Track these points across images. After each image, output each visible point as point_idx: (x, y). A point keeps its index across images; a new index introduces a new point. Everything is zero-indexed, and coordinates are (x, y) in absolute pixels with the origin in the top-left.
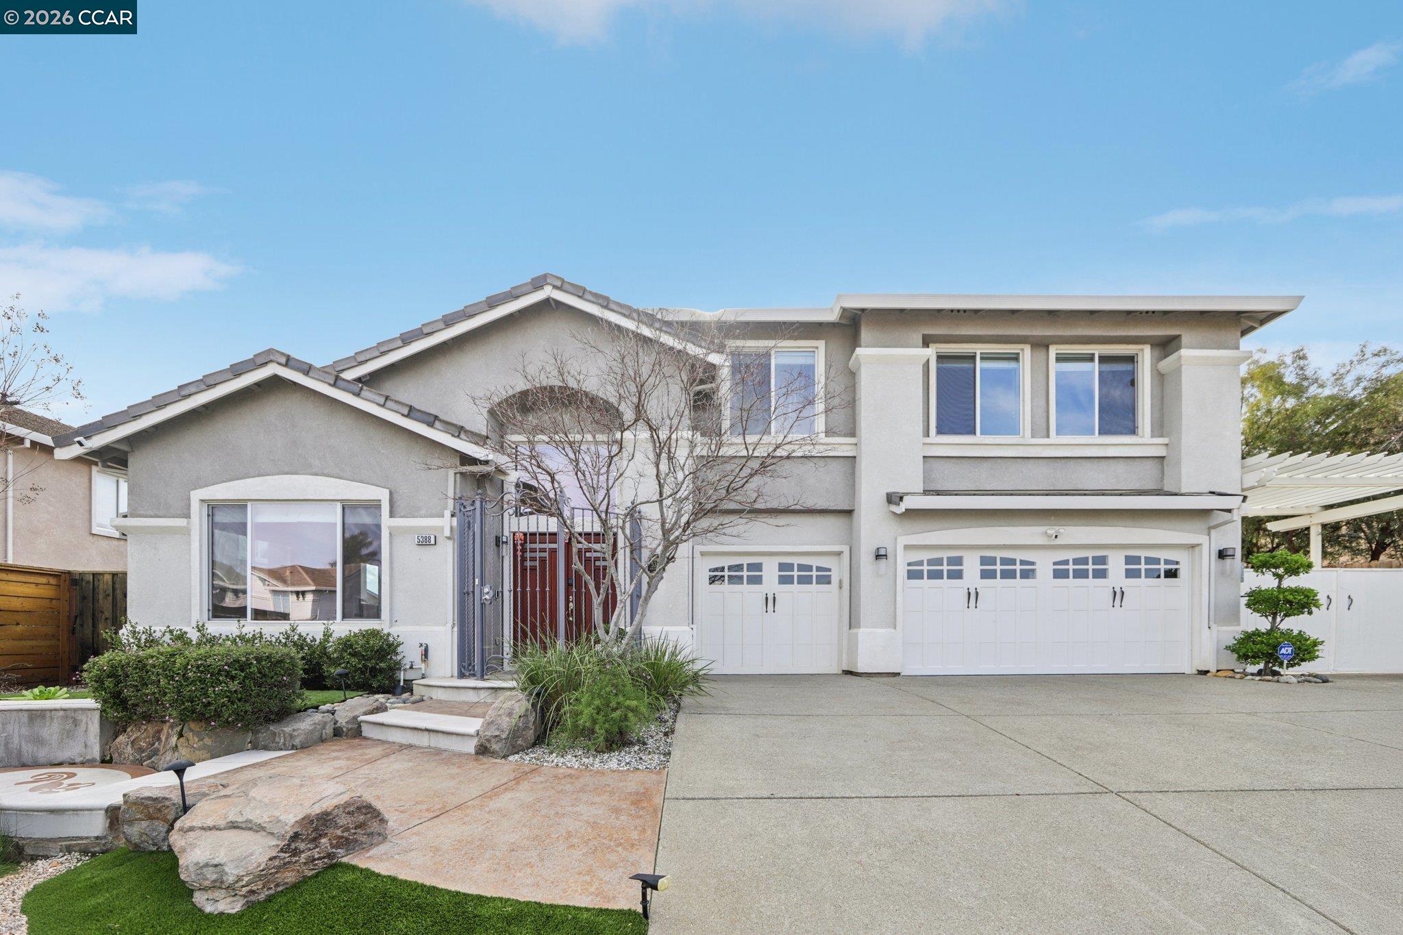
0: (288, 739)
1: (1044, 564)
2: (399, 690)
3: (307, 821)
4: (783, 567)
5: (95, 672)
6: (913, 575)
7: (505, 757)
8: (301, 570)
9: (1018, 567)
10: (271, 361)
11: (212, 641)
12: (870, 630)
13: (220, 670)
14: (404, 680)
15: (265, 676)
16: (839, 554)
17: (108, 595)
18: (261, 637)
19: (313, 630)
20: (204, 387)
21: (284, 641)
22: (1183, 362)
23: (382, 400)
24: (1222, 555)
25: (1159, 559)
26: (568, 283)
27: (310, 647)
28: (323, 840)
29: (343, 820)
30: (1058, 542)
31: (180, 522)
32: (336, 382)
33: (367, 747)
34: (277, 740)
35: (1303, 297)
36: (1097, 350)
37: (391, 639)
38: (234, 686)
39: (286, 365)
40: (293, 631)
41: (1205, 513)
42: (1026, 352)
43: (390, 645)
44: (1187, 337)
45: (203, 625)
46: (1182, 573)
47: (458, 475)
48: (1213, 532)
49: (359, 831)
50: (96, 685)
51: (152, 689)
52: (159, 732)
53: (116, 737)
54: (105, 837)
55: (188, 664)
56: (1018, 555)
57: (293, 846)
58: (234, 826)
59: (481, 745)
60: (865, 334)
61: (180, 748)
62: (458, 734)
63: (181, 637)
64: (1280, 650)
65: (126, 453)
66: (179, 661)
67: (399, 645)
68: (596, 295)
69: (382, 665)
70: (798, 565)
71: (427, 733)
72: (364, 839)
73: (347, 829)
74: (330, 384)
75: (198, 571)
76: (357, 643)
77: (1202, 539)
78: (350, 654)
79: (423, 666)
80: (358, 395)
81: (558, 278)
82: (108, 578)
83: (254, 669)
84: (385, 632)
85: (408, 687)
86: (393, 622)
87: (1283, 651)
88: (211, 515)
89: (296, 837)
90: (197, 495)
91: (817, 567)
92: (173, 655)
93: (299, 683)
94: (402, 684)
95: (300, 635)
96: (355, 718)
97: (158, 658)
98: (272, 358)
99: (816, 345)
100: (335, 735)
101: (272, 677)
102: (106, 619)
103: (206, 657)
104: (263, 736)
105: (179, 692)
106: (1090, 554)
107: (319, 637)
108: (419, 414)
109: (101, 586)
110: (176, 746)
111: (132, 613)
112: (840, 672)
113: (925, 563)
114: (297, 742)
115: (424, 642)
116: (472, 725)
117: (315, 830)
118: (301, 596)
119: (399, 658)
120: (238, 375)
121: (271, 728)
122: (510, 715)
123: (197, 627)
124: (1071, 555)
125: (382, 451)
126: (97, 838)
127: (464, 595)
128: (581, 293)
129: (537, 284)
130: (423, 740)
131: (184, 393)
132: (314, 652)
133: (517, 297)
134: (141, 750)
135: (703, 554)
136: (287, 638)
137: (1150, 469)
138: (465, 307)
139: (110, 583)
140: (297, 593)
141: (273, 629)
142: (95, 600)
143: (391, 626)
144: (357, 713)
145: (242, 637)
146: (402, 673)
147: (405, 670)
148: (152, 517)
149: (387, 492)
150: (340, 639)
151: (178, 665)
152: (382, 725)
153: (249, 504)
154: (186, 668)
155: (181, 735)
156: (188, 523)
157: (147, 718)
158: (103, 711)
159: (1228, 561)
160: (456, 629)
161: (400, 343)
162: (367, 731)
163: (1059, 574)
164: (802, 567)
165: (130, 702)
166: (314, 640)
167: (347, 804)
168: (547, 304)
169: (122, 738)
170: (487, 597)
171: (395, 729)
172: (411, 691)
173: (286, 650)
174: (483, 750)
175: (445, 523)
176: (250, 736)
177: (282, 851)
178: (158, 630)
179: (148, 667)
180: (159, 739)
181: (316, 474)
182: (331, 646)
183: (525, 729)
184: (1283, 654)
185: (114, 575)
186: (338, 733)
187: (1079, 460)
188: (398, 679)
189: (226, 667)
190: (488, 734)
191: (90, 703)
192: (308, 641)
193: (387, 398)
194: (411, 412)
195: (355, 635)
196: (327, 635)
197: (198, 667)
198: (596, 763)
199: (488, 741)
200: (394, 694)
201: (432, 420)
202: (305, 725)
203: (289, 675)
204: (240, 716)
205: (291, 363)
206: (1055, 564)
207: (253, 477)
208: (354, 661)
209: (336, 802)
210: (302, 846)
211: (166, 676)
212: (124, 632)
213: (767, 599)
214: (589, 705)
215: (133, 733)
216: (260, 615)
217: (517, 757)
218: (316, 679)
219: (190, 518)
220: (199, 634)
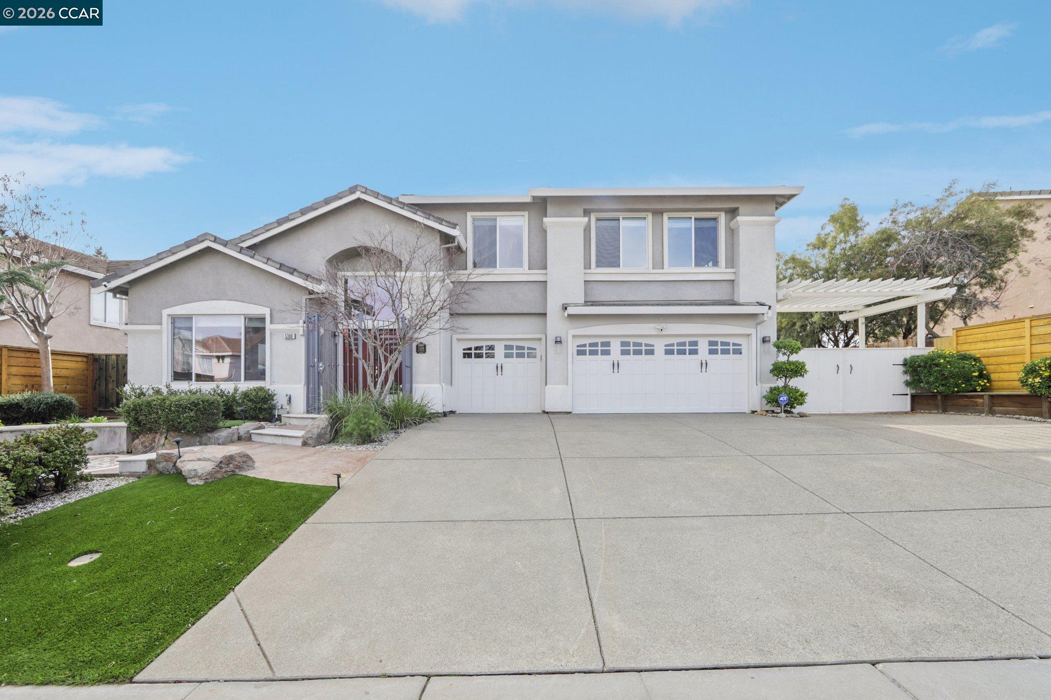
0: (216, 440)
1: (659, 346)
2: (274, 420)
3: (225, 457)
4: (507, 347)
5: (126, 408)
6: (581, 353)
7: (314, 447)
8: (221, 340)
9: (643, 348)
10: (206, 239)
11: (172, 393)
12: (552, 386)
13: (186, 407)
14: (278, 415)
15: (205, 409)
16: (540, 339)
17: (114, 367)
18: (200, 391)
19: (228, 387)
20: (171, 254)
21: (213, 393)
22: (739, 224)
23: (265, 261)
24: (765, 340)
25: (729, 343)
26: (369, 190)
27: (227, 396)
28: (231, 465)
29: (238, 459)
30: (664, 333)
31: (157, 327)
32: (241, 250)
33: (253, 444)
34: (211, 440)
35: (804, 187)
36: (694, 215)
37: (270, 392)
38: (192, 414)
39: (214, 241)
40: (218, 388)
41: (754, 316)
42: (650, 216)
43: (269, 395)
44: (742, 208)
45: (169, 385)
46: (743, 351)
47: (308, 300)
48: (759, 327)
49: (244, 464)
50: (126, 414)
51: (154, 416)
52: (155, 438)
53: (133, 441)
54: (146, 472)
55: (171, 404)
56: (644, 341)
57: (220, 465)
58: (199, 460)
59: (304, 441)
60: (550, 209)
61: (166, 445)
62: (295, 437)
63: (158, 392)
64: (780, 398)
65: (128, 289)
66: (168, 402)
67: (275, 395)
68: (384, 196)
69: (265, 406)
70: (516, 346)
71: (281, 437)
72: (246, 467)
73: (239, 463)
74: (238, 252)
75: (166, 354)
76: (251, 394)
77: (752, 331)
78: (248, 400)
79: (288, 407)
80: (252, 257)
81: (363, 187)
82: (114, 357)
83: (201, 406)
84: (267, 388)
85: (279, 419)
86: (272, 382)
87: (781, 399)
88: (173, 323)
89: (221, 462)
90: (166, 312)
91: (527, 347)
92: (164, 400)
93: (221, 414)
94: (276, 417)
95: (221, 390)
96: (248, 431)
97: (157, 401)
98: (207, 237)
99: (523, 214)
100: (238, 440)
101: (209, 411)
102: (113, 381)
103: (179, 401)
104: (204, 439)
105: (167, 417)
106: (687, 340)
107: (232, 391)
108: (285, 268)
109: (110, 362)
110: (164, 444)
111: (130, 377)
112: (541, 412)
113: (588, 345)
114: (220, 441)
115: (288, 394)
116: (300, 433)
117: (228, 461)
118: (221, 360)
119: (275, 402)
120: (188, 247)
121: (208, 435)
122: (318, 427)
123: (166, 386)
124: (675, 341)
125: (267, 287)
126: (143, 472)
127: (309, 366)
128: (377, 195)
129: (352, 190)
130: (280, 441)
131: (159, 257)
132: (229, 399)
133: (341, 198)
134: (146, 447)
135: (458, 340)
136: (215, 392)
137: (726, 288)
138: (312, 204)
139: (115, 361)
140: (218, 357)
141: (207, 387)
142: (107, 370)
143: (271, 384)
144: (249, 429)
145: (190, 391)
146: (277, 411)
147: (278, 409)
148: (141, 324)
149: (269, 309)
150: (243, 391)
151: (167, 404)
152: (261, 434)
153: (194, 317)
154: (170, 406)
155: (166, 438)
156: (161, 328)
157: (151, 430)
158: (128, 428)
159: (767, 344)
160: (305, 386)
161: (276, 225)
162: (254, 438)
163: (669, 352)
164: (519, 348)
165: (142, 423)
166: (229, 393)
167: (239, 454)
168: (358, 201)
169: (136, 441)
170: (321, 369)
171: (267, 436)
172: (280, 420)
173: (215, 397)
174: (305, 444)
175: (299, 328)
176: (198, 439)
177: (216, 466)
178: (145, 387)
179: (152, 406)
180: (154, 441)
181: (230, 300)
182: (238, 396)
183: (325, 434)
184: (781, 401)
185: (118, 356)
186: (240, 439)
187: (682, 282)
188: (274, 414)
189: (189, 405)
190: (307, 436)
191: (123, 424)
192: (226, 393)
193: (268, 259)
194: (282, 267)
195: (251, 390)
196: (236, 390)
197: (176, 405)
198: (354, 448)
199: (307, 439)
200: (271, 422)
201: (292, 271)
202: (224, 433)
203: (217, 409)
204: (194, 429)
205: (217, 240)
206: (666, 346)
207: (196, 302)
208: (250, 404)
209: (235, 452)
210: (223, 466)
211: (161, 410)
212: (127, 388)
213: (497, 367)
214: (352, 422)
215: (142, 438)
216: (200, 378)
217: (320, 447)
218: (230, 414)
219: (162, 325)
220: (167, 389)
